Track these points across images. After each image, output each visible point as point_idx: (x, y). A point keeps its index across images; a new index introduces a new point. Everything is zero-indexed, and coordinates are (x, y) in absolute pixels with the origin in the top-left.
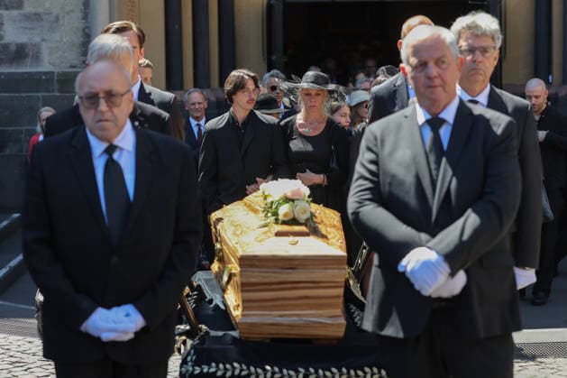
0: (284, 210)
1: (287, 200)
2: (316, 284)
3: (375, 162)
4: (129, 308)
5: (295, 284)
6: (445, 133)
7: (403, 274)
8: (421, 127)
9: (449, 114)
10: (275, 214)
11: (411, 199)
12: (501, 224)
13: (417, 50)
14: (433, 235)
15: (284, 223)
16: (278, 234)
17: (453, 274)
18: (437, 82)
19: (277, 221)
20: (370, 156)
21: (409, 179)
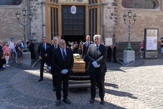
0: (77, 57)
1: (77, 56)
2: (82, 66)
3: (90, 51)
4: (66, 69)
5: (80, 66)
6: (98, 47)
7: (92, 64)
8: (95, 47)
9: (99, 45)
10: (76, 58)
11: (94, 56)
12: (105, 59)
13: (96, 37)
14: (96, 60)
15: (77, 59)
16: (77, 60)
17: (98, 65)
18: (97, 42)
19: (76, 59)
20: (89, 50)
21: (94, 53)
